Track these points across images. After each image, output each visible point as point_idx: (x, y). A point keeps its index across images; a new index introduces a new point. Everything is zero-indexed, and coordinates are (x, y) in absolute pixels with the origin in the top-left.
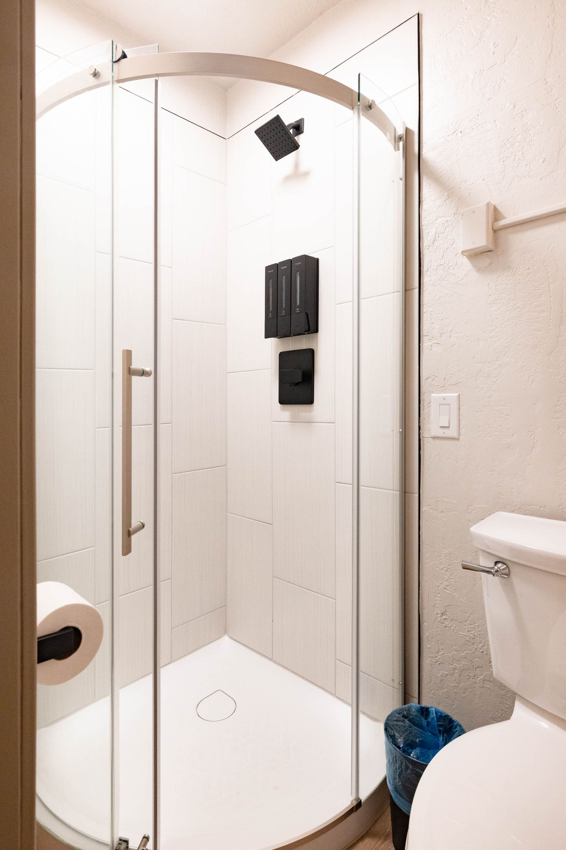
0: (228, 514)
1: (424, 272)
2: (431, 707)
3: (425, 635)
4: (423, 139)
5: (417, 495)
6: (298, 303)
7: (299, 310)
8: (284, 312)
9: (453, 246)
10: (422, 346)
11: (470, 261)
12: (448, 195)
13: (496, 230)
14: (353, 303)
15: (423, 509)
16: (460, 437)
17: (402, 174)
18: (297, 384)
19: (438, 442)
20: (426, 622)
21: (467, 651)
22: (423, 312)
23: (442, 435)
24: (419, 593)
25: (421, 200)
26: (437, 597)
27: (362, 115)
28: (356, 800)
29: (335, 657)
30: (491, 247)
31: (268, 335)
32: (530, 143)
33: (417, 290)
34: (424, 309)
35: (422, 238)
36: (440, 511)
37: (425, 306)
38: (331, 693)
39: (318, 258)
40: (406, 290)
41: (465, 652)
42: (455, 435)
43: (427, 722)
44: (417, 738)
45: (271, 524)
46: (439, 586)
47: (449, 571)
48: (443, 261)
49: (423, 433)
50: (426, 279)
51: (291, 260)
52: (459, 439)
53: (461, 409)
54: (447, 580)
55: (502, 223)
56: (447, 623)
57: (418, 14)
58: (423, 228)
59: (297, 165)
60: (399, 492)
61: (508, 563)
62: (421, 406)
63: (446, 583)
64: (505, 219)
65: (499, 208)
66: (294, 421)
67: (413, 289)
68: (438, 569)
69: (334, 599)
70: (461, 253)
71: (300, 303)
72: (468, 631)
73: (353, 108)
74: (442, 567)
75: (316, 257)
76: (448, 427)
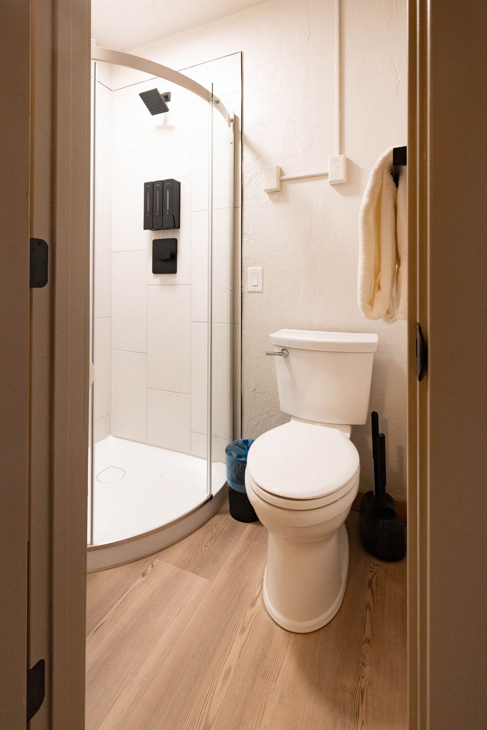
0: (112, 350)
1: (244, 199)
2: (249, 439)
3: (245, 404)
4: (244, 123)
5: (241, 325)
6: (168, 209)
7: (168, 213)
8: (157, 213)
9: (260, 186)
10: (243, 240)
11: (268, 195)
12: (257, 157)
13: (281, 180)
14: (209, 211)
15: (243, 333)
16: (263, 291)
17: (232, 140)
18: (166, 260)
19: (252, 294)
20: (245, 397)
21: (266, 408)
22: (243, 221)
23: (253, 290)
24: (241, 381)
25: (243, 157)
26: (251, 381)
27: (214, 106)
28: (210, 495)
29: (191, 430)
30: (279, 189)
31: (145, 228)
32: (297, 139)
33: (241, 208)
34: (244, 219)
35: (243, 179)
36: (253, 333)
37: (245, 217)
38: (188, 454)
39: (180, 182)
40: (234, 208)
41: (266, 409)
42: (261, 290)
43: (247, 447)
44: (243, 453)
45: (146, 353)
46: (252, 375)
47: (257, 366)
48: (255, 194)
49: (244, 290)
50: (245, 203)
51: (163, 181)
52: (262, 292)
53: (264, 276)
54: (256, 371)
55: (284, 177)
56: (256, 395)
57: (241, 52)
58: (244, 173)
59: (165, 121)
60: (229, 324)
61: (287, 349)
62: (242, 274)
63: (256, 373)
64: (286, 175)
65: (282, 169)
66: (163, 284)
67: (238, 207)
68: (252, 366)
69: (190, 395)
70: (264, 190)
71: (169, 209)
72: (267, 397)
73: (209, 101)
74: (253, 364)
75: (179, 181)
76: (257, 286)
